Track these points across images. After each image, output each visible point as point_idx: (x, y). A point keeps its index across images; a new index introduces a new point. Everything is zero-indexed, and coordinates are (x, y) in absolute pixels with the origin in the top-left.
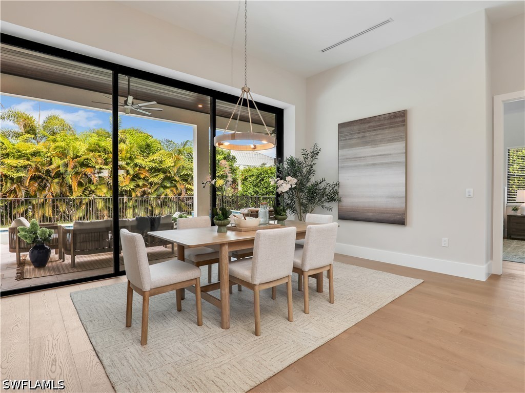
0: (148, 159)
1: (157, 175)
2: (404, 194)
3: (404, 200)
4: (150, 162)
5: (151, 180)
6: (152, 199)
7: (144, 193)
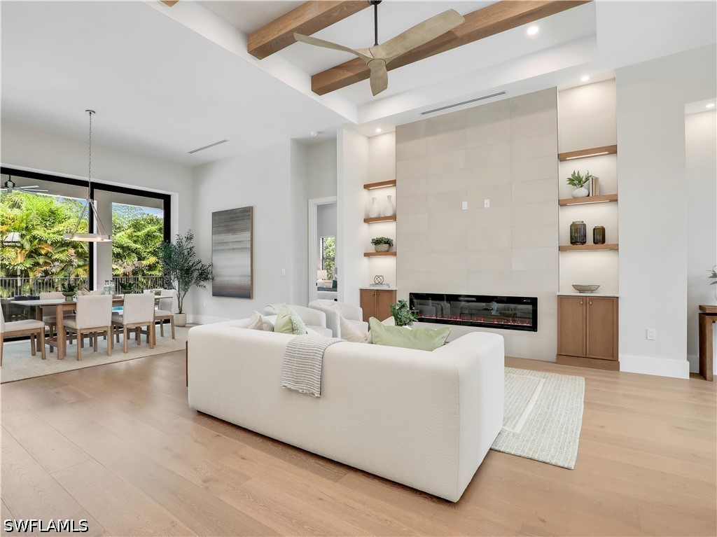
0: (53, 230)
1: (64, 250)
2: (250, 274)
3: (250, 279)
4: (54, 233)
5: (56, 256)
6: (57, 280)
7: (46, 273)
